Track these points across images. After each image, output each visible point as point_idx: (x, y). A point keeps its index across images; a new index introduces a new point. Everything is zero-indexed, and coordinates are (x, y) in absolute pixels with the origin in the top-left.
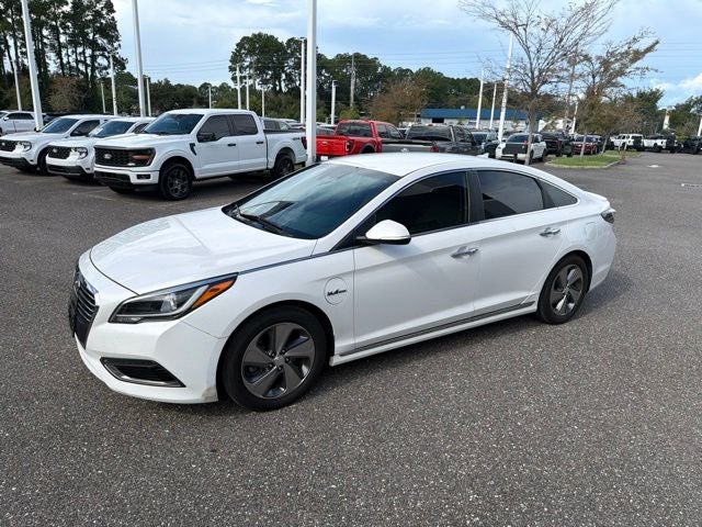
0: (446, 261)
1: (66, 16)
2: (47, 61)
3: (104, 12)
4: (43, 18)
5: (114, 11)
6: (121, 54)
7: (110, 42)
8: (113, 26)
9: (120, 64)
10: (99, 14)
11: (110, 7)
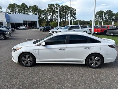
0: (58, 50)
4: (66, 13)
6: (76, 17)
7: (75, 15)
8: (75, 13)
9: (76, 18)
10: (74, 11)
11: (75, 10)
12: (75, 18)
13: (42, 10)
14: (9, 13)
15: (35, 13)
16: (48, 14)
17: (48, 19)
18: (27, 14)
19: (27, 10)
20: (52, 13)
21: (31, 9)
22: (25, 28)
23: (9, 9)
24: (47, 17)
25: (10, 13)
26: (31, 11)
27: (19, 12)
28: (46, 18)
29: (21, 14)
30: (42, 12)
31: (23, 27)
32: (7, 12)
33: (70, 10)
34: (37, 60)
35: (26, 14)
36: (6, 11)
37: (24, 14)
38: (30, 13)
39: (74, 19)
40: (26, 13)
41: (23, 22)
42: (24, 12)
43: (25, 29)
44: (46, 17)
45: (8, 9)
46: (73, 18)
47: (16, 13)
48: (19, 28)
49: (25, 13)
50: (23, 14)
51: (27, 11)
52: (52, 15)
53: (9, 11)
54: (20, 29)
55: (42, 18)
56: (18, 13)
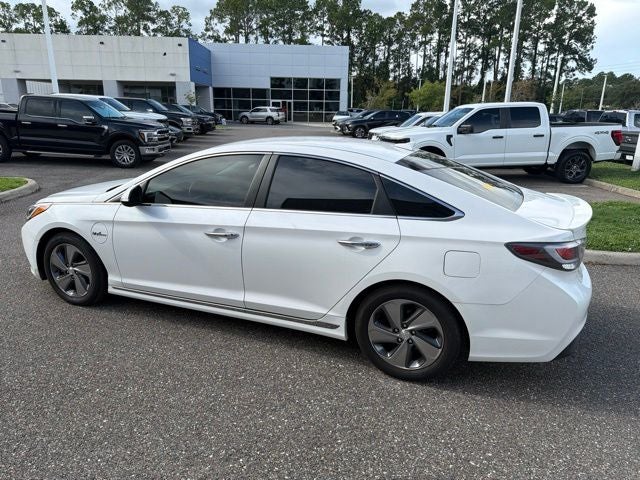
1: (547, 27)
2: (523, 69)
3: (584, 18)
4: (527, 32)
5: (595, 15)
6: (592, 55)
7: (584, 45)
8: (590, 30)
9: (588, 65)
10: (579, 20)
11: (592, 11)
12: (582, 59)
13: (380, 18)
14: (217, 39)
15: (345, 35)
16: (414, 37)
17: (409, 69)
18: (303, 41)
19: (303, 19)
20: (436, 36)
21: (323, 15)
22: (274, 115)
23: (221, 19)
24: (408, 59)
25: (225, 41)
26: (321, 28)
27: (266, 34)
28: (398, 66)
29: (271, 40)
30: (382, 29)
31: (269, 112)
32: (210, 33)
33: (554, 11)
34: (112, 278)
35: (296, 42)
36: (207, 30)
37: (290, 41)
38: (320, 38)
39: (579, 68)
40: (298, 36)
41: (269, 87)
42: (290, 31)
43: (276, 123)
44: (401, 56)
45: (216, 21)
46: (572, 64)
47: (252, 37)
48: (247, 114)
49: (295, 38)
50: (284, 41)
51: (303, 29)
52: (434, 43)
53: (220, 28)
54: (253, 123)
55: (377, 64)
56: (261, 40)
